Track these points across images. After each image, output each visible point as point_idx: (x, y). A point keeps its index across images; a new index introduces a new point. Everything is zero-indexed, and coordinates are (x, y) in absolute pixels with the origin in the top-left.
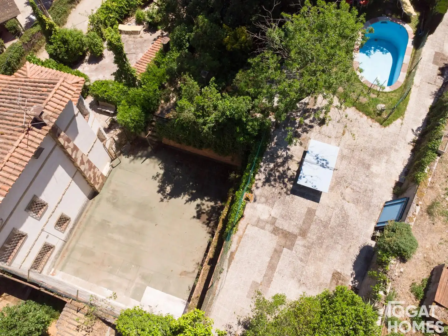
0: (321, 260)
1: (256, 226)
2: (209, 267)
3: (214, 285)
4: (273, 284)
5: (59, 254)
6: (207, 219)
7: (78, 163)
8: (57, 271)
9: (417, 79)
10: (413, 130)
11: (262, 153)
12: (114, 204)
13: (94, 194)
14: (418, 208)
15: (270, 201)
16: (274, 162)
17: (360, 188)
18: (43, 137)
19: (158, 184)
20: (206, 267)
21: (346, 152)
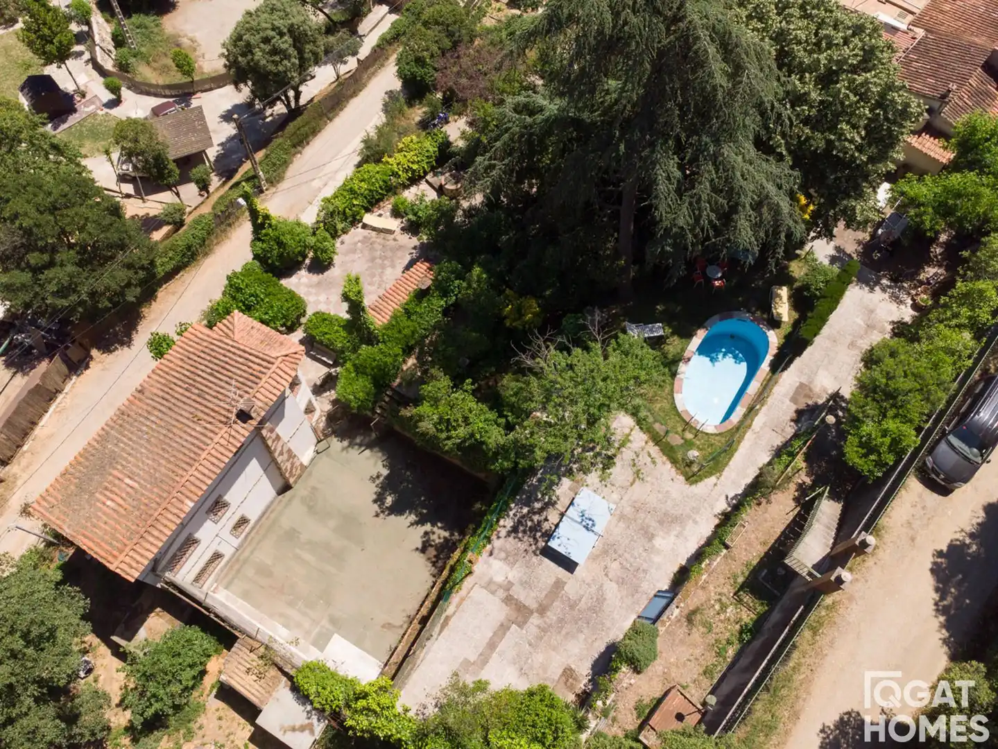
0: (554, 649)
1: (485, 588)
2: (419, 627)
3: (418, 652)
4: (487, 667)
5: (226, 565)
6: (435, 556)
7: (276, 455)
8: (220, 588)
9: (759, 421)
10: (727, 497)
11: (517, 490)
12: (310, 508)
13: (285, 488)
14: (677, 612)
15: (511, 559)
16: (529, 506)
17: (631, 565)
18: (247, 434)
19: (376, 489)
20: (416, 625)
21: (628, 510)
